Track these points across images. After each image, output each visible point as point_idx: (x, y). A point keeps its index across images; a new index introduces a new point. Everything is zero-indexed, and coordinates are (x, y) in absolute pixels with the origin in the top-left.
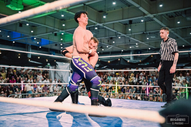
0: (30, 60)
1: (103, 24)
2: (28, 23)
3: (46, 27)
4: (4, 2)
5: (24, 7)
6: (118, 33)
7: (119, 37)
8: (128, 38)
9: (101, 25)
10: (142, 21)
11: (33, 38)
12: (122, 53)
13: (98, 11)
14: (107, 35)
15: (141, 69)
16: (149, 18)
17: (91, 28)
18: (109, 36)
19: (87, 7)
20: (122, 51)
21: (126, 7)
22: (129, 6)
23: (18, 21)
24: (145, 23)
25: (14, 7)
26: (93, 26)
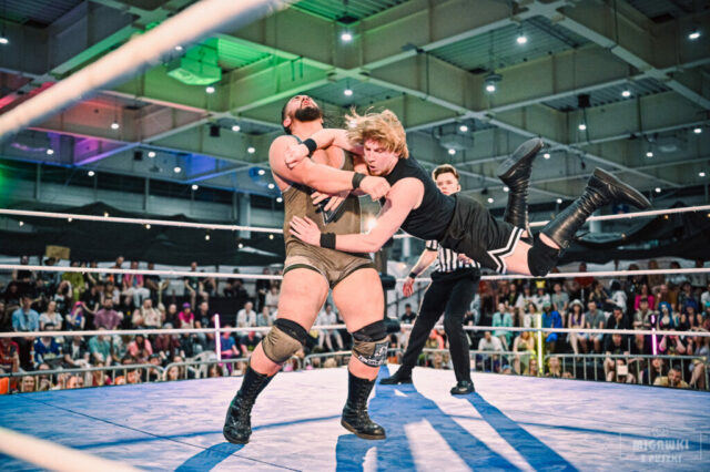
0: (244, 246)
1: (486, 112)
2: (236, 124)
4: (161, 62)
5: (225, 71)
7: (546, 153)
8: (578, 155)
9: (480, 116)
10: (626, 94)
11: (254, 172)
12: (557, 207)
13: (466, 69)
14: (503, 150)
16: (650, 81)
17: (444, 131)
19: (430, 57)
20: (560, 201)
21: (564, 50)
22: (576, 46)
23: (204, 117)
24: (639, 102)
25: (192, 75)
26: (452, 120)
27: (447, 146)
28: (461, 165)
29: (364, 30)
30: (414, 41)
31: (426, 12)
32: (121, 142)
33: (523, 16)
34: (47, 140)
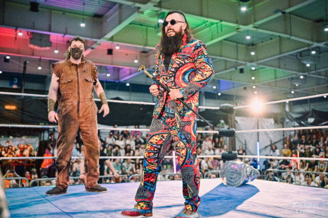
1: (325, 43)
3: (223, 60)
9: (322, 45)
13: (313, 21)
17: (303, 54)
19: (292, 16)
26: (306, 48)
27: (305, 62)
28: (314, 72)
29: (254, 5)
30: (281, 9)
34: (107, 70)
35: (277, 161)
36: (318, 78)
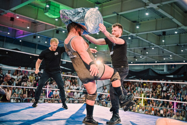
1: (136, 34)
2: (64, 31)
4: (43, 10)
6: (151, 44)
7: (153, 47)
8: (162, 49)
9: (134, 35)
10: (176, 33)
13: (131, 21)
14: (141, 45)
15: (170, 81)
16: (183, 29)
18: (142, 47)
19: (121, 16)
20: (156, 62)
21: (160, 18)
22: (163, 17)
23: (55, 27)
24: (180, 35)
25: (51, 15)
26: (126, 35)
29: (102, 7)
30: (116, 11)
31: (120, 3)
32: (30, 33)
33: (148, 7)
34: (8, 30)
35: (105, 96)
36: (130, 52)
